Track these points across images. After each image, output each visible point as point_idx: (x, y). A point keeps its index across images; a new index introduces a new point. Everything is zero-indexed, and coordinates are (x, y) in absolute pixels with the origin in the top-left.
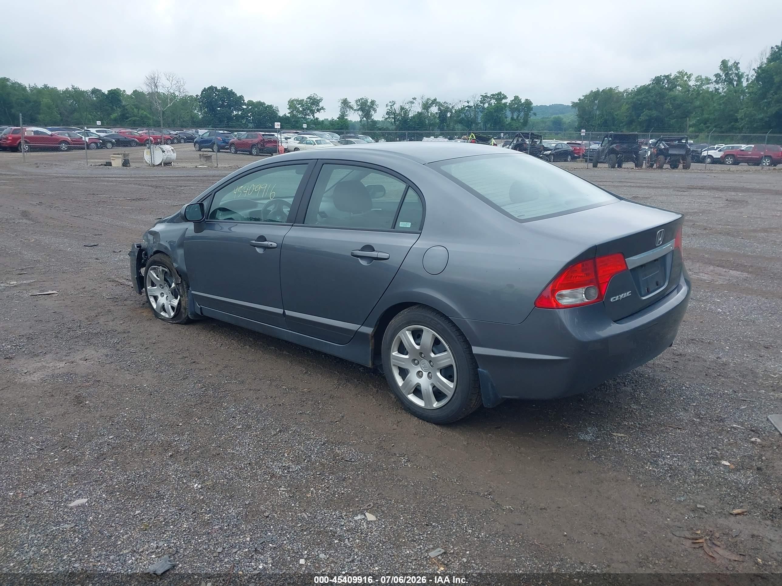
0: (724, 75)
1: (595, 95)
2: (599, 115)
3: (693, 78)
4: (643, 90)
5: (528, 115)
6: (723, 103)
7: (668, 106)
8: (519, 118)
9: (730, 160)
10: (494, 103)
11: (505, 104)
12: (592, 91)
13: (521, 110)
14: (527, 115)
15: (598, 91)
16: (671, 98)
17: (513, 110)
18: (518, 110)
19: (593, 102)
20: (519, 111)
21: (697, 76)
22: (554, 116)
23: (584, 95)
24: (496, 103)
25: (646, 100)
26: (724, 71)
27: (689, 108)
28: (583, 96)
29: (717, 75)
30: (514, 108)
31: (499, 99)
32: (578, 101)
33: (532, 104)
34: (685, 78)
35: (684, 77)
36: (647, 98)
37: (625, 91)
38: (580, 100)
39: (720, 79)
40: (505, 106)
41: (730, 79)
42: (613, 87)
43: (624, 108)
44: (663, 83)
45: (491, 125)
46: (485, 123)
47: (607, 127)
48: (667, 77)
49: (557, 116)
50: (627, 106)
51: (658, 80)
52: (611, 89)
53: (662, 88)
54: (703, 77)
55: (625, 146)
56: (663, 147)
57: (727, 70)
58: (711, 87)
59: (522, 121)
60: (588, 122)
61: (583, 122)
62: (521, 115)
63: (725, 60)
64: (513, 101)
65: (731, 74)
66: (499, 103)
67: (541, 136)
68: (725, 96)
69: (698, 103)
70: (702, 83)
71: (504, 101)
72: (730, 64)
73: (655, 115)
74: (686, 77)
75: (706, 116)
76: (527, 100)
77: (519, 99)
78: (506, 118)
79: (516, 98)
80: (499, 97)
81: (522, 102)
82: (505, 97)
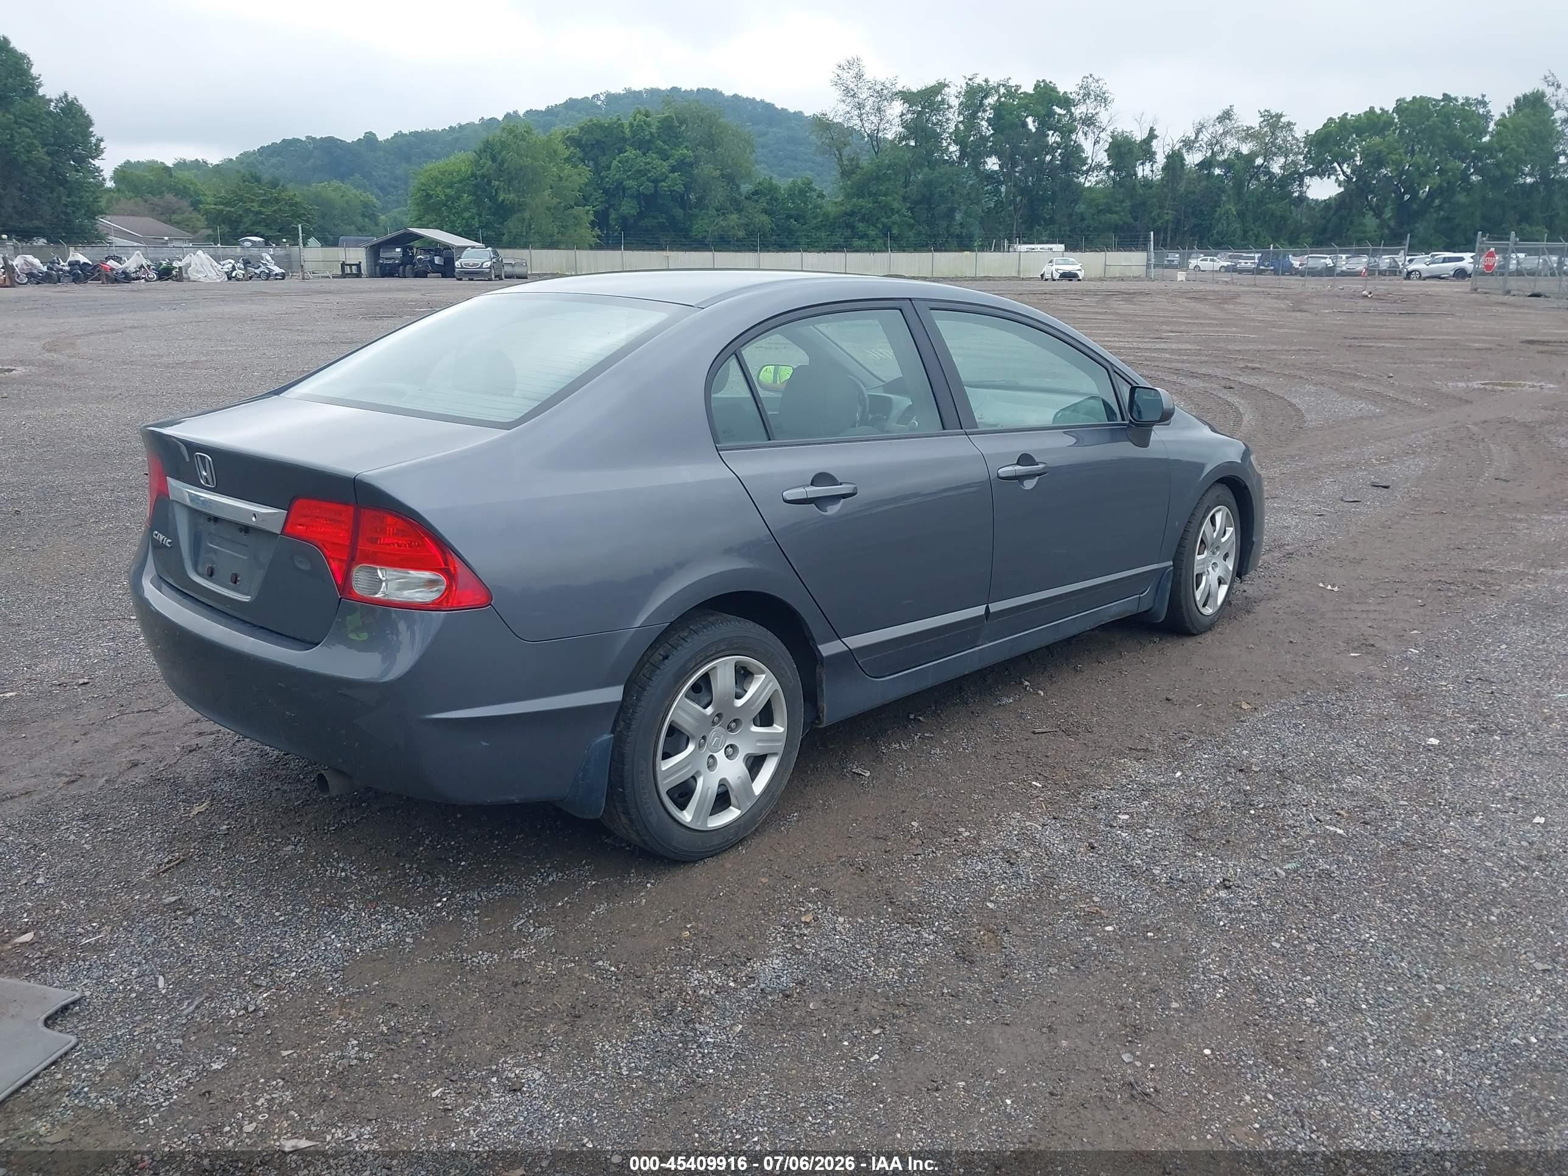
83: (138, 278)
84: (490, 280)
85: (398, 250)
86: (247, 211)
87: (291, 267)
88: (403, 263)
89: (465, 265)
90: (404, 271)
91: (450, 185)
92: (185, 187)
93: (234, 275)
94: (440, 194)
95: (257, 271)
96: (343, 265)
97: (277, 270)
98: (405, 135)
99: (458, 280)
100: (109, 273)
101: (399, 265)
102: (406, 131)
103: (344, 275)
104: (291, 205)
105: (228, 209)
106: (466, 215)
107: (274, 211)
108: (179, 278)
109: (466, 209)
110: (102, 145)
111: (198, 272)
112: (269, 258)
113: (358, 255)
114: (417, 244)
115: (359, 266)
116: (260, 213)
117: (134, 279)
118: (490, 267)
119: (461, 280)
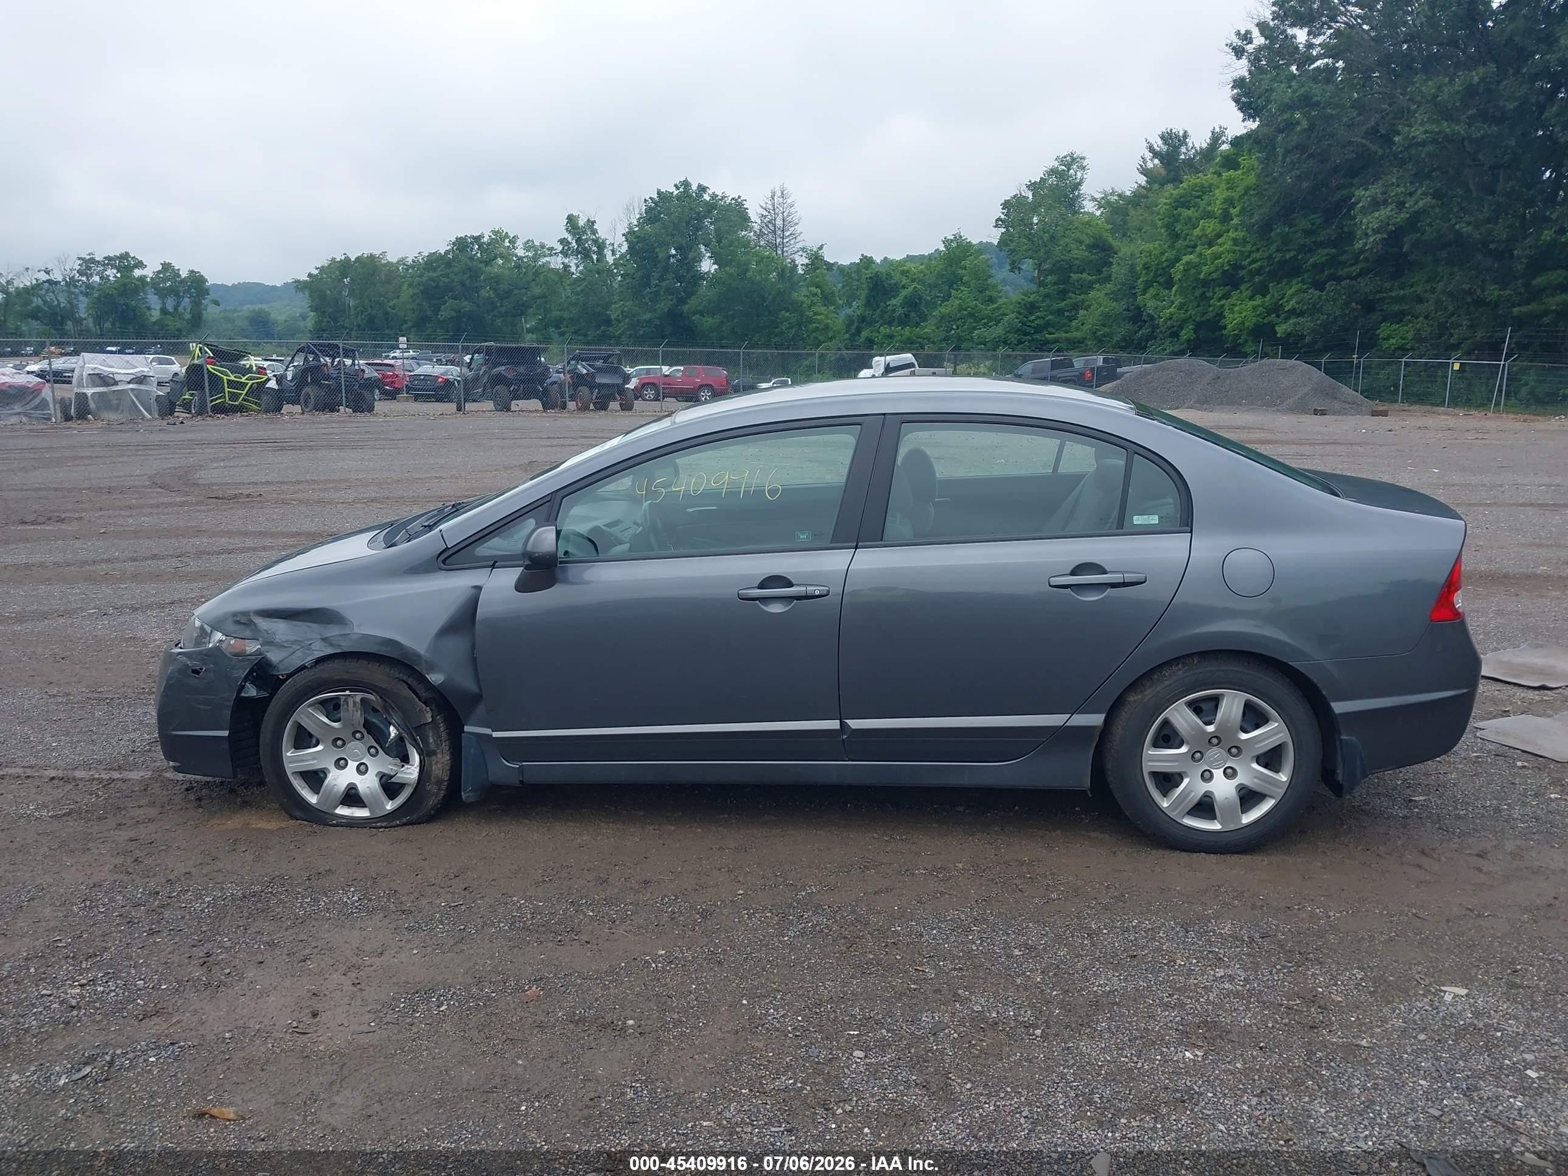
0: (574, 241)
1: (343, 267)
2: (356, 307)
3: (519, 243)
4: (434, 261)
5: (201, 304)
6: (582, 291)
7: (486, 293)
8: (180, 309)
9: (650, 393)
10: (116, 277)
11: (142, 279)
12: (333, 259)
13: (181, 294)
14: (197, 304)
15: (347, 259)
16: (492, 278)
17: (162, 294)
18: (173, 292)
19: (341, 280)
20: (177, 295)
21: (526, 240)
22: (250, 307)
23: (319, 266)
24: (119, 275)
25: (447, 280)
26: (574, 235)
27: (525, 299)
28: (317, 268)
29: (562, 241)
30: (164, 289)
31: (125, 267)
32: (305, 278)
33: (207, 281)
34: (507, 244)
35: (504, 241)
36: (446, 276)
37: (401, 261)
38: (310, 275)
39: (569, 248)
40: (142, 284)
41: (585, 249)
42: (377, 252)
43: (406, 293)
44: (472, 249)
45: (113, 324)
46: (99, 320)
47: (377, 330)
48: (477, 239)
49: (257, 307)
50: (411, 291)
51: (461, 244)
52: (372, 257)
53: (472, 258)
54: (537, 243)
55: (521, 369)
56: (585, 371)
57: (578, 233)
58: (556, 262)
59: (188, 316)
60: (335, 320)
61: (325, 320)
62: (183, 304)
63: (572, 215)
64: (159, 272)
65: (587, 241)
66: (129, 277)
67: (353, 351)
68: (584, 279)
69: (537, 291)
70: (536, 254)
71: (137, 273)
72: (581, 223)
73: (467, 309)
74: (507, 240)
75: (556, 313)
76: (192, 272)
77: (173, 270)
78: (149, 309)
79: (166, 267)
80: (125, 263)
81: (183, 277)
82: (140, 265)
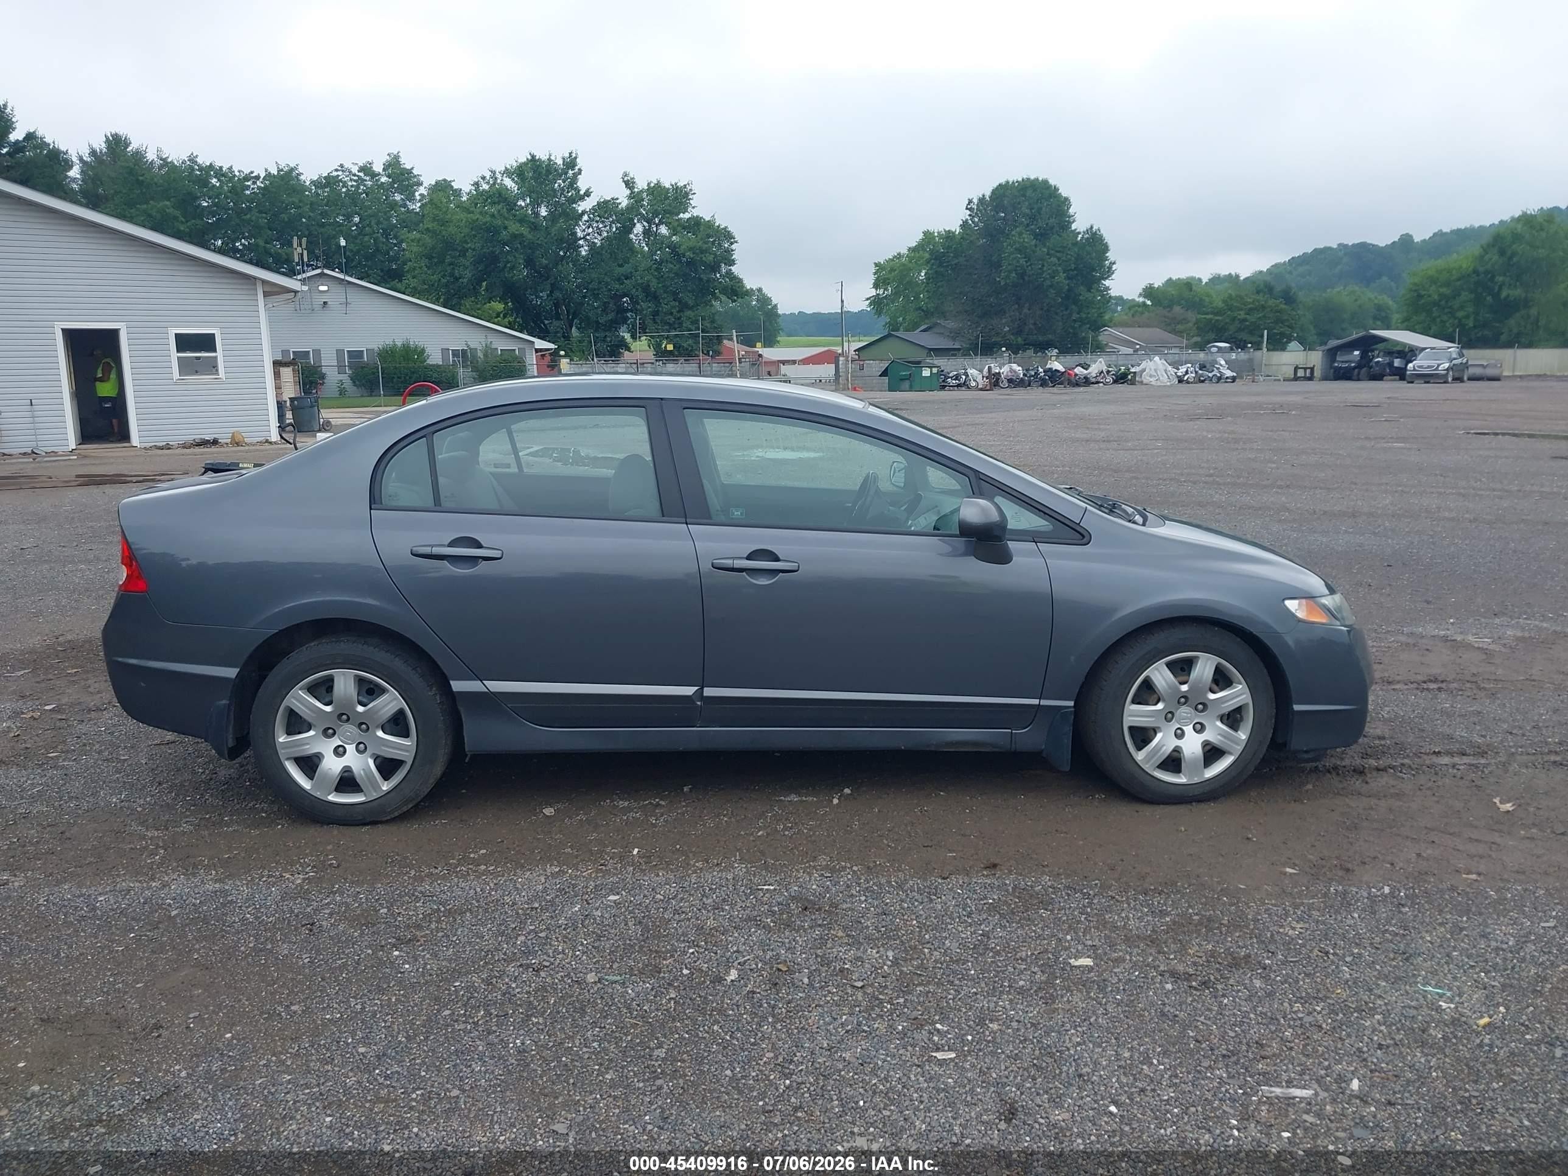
83: (1098, 383)
84: (1446, 382)
85: (1357, 353)
86: (1234, 319)
87: (1245, 371)
88: (1359, 366)
89: (1419, 367)
90: (1359, 374)
91: (1447, 284)
92: (1201, 300)
93: (1186, 378)
94: (1434, 293)
95: (1210, 375)
96: (1296, 369)
97: (1229, 373)
98: (1446, 233)
99: (1409, 382)
100: (1072, 378)
101: (1355, 368)
102: (1447, 230)
103: (1296, 378)
104: (1277, 311)
105: (1217, 318)
106: (1460, 314)
107: (1260, 318)
108: (1133, 382)
109: (1462, 308)
110: (1114, 267)
111: (1151, 376)
112: (1223, 362)
113: (1316, 358)
114: (1381, 346)
115: (1312, 369)
116: (1245, 320)
117: (1093, 383)
118: (1447, 370)
119: (1412, 382)
